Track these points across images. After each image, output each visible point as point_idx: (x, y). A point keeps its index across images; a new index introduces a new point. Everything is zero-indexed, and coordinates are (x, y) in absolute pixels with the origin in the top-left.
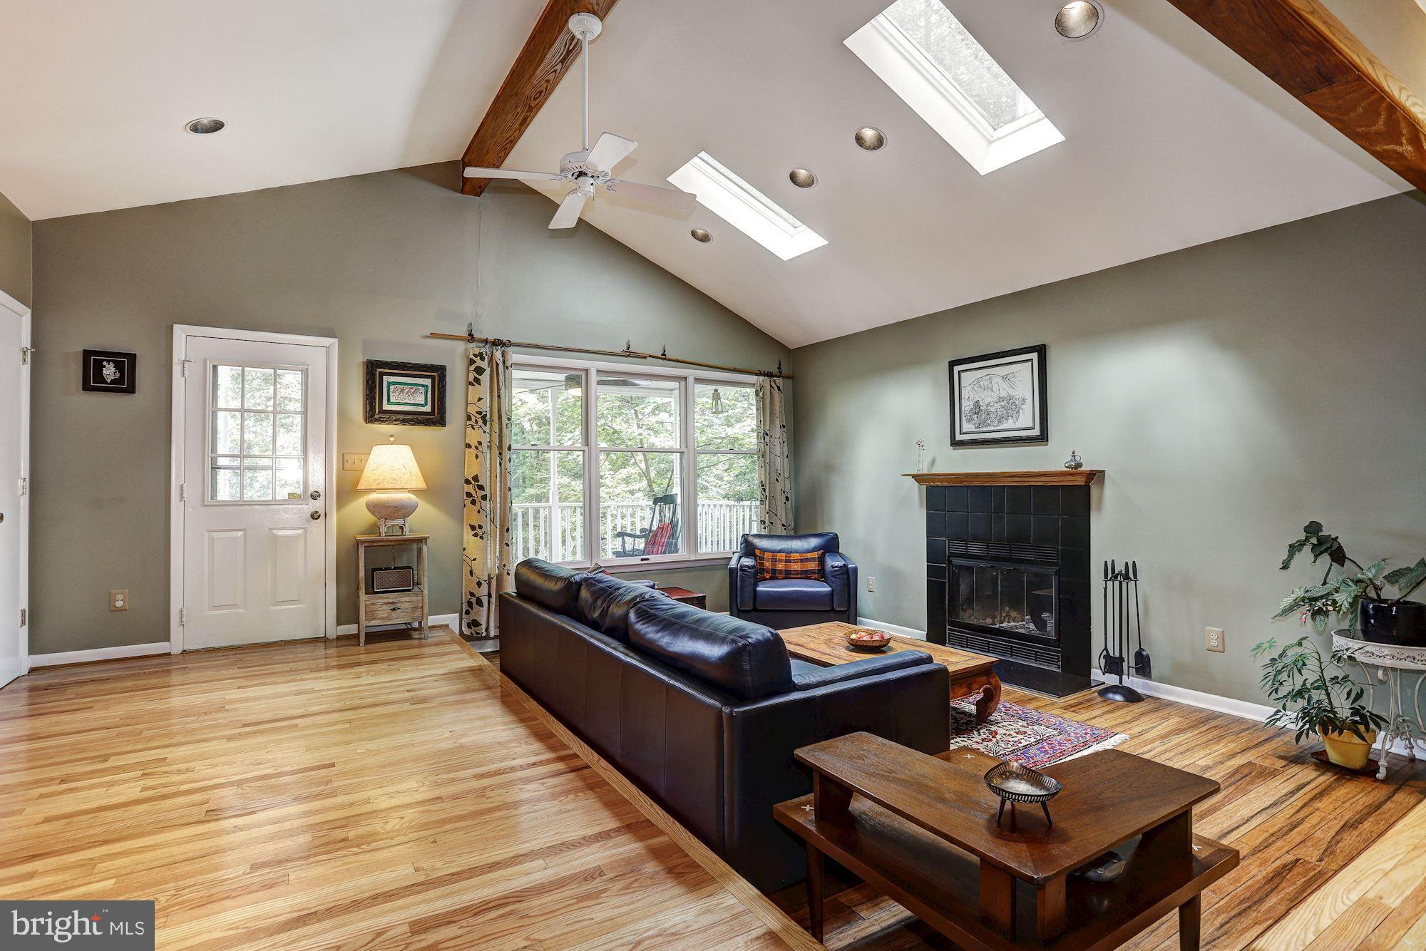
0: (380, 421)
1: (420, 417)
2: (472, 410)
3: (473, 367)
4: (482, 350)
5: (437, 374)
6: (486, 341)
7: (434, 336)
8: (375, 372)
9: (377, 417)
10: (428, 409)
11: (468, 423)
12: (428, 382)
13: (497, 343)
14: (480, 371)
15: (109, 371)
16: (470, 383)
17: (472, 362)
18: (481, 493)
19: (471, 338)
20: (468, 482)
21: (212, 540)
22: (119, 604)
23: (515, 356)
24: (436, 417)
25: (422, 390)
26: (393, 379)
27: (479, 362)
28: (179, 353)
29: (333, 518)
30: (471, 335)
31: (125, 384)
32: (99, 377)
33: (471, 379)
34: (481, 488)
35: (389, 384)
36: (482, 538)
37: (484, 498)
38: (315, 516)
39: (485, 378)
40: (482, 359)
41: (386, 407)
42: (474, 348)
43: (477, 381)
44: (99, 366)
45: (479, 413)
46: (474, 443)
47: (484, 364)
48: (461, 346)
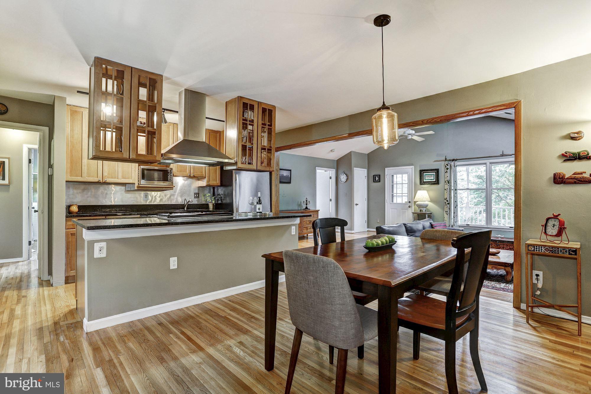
0: (422, 184)
1: (432, 183)
2: (446, 180)
3: (446, 168)
4: (448, 163)
5: (437, 171)
6: (450, 160)
7: (435, 161)
8: (422, 172)
9: (422, 183)
10: (434, 180)
11: (445, 183)
12: (434, 173)
13: (453, 160)
14: (447, 169)
15: (377, 179)
16: (446, 172)
17: (446, 166)
18: (447, 202)
19: (446, 160)
20: (445, 199)
21: (392, 211)
22: (378, 221)
23: (457, 163)
24: (437, 182)
25: (433, 176)
26: (426, 174)
27: (447, 167)
28: (386, 173)
29: (413, 207)
30: (446, 159)
31: (379, 181)
32: (376, 180)
33: (446, 171)
34: (447, 201)
35: (425, 175)
36: (447, 215)
37: (448, 204)
38: (410, 207)
39: (449, 171)
40: (448, 165)
41: (424, 181)
42: (447, 162)
43: (447, 171)
44: (375, 177)
45: (447, 180)
46: (446, 189)
47: (449, 167)
48: (443, 162)
